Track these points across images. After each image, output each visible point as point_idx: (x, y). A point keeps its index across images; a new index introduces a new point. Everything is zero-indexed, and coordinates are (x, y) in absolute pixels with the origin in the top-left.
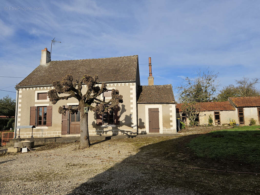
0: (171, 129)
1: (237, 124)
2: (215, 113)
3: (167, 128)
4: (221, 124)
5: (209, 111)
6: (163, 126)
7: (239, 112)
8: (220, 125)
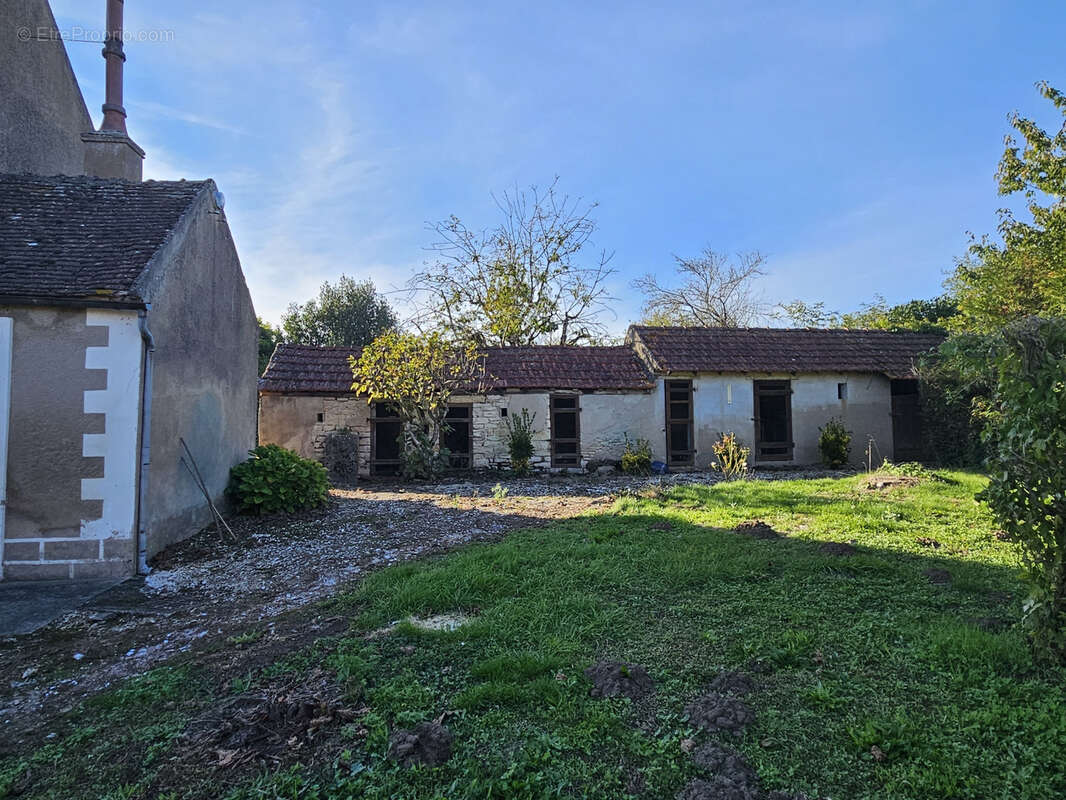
0: (81, 538)
1: (655, 463)
2: (556, 402)
3: (45, 532)
4: (583, 463)
5: (525, 390)
6: (9, 511)
7: (672, 399)
8: (575, 470)
